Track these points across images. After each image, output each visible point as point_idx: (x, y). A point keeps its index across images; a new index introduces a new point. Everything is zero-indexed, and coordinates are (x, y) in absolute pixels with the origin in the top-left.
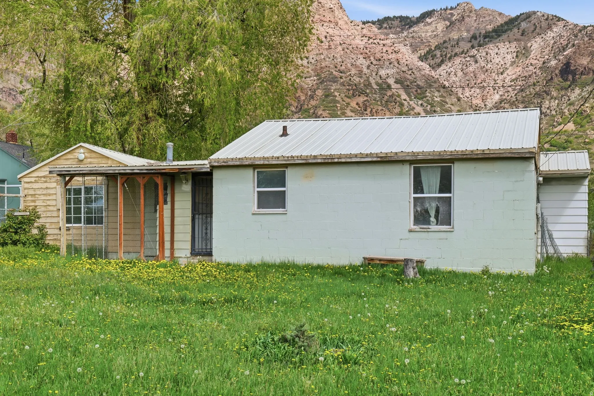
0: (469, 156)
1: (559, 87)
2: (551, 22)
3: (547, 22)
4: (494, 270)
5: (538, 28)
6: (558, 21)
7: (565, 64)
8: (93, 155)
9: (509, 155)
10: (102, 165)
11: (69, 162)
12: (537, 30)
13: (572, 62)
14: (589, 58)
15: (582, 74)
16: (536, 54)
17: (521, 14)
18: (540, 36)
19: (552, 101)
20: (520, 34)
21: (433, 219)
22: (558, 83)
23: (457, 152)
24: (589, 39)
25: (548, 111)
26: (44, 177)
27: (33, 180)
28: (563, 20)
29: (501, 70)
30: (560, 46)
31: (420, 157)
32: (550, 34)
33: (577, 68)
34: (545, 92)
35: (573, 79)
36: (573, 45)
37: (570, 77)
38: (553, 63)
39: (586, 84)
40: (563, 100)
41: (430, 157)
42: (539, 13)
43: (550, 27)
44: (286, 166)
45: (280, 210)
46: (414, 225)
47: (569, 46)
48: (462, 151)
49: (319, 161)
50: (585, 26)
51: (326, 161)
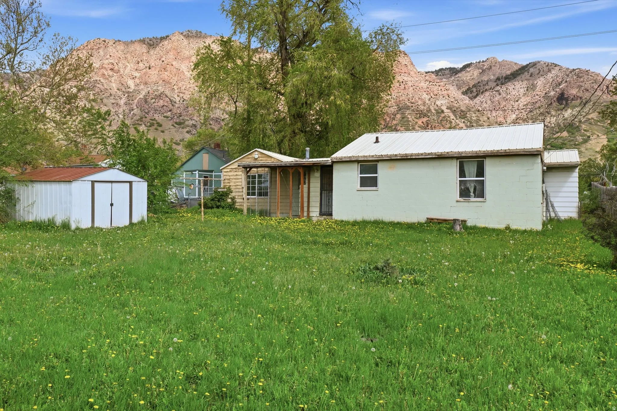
0: (496, 154)
1: (556, 109)
2: (550, 68)
3: (548, 67)
4: (514, 227)
5: (541, 71)
6: (556, 66)
7: (560, 94)
8: (263, 156)
9: (523, 153)
10: (268, 161)
11: (249, 160)
12: (541, 73)
13: (565, 92)
14: (577, 90)
15: (572, 100)
16: (541, 88)
17: (530, 63)
18: (543, 77)
19: (552, 117)
20: (529, 75)
21: (472, 194)
22: (556, 106)
23: (488, 151)
24: (577, 78)
25: (549, 125)
26: (235, 169)
27: (228, 170)
28: (559, 66)
29: (517, 99)
30: (557, 82)
31: (463, 155)
32: (550, 75)
33: (569, 96)
34: (547, 112)
35: (566, 103)
36: (566, 82)
37: (564, 102)
38: (552, 93)
39: (576, 106)
40: (559, 117)
41: (470, 155)
42: (542, 62)
43: (549, 71)
44: (378, 161)
45: (374, 188)
46: (460, 198)
47: (563, 82)
48: (491, 151)
49: (399, 158)
50: (574, 69)
51: (403, 158)
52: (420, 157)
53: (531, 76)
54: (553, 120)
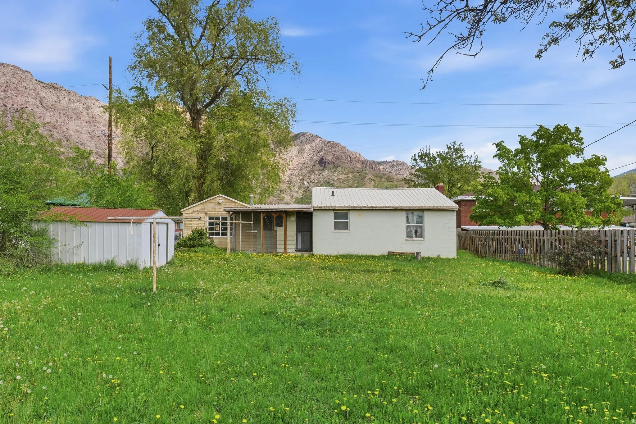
0: (432, 209)
1: (318, 169)
2: (314, 138)
3: (312, 138)
4: (442, 257)
6: (318, 137)
7: (321, 159)
8: (227, 201)
10: (233, 206)
11: (212, 204)
12: (308, 141)
13: (324, 158)
14: (332, 157)
15: (329, 164)
16: (308, 153)
18: (309, 144)
21: (414, 235)
22: (318, 167)
23: (427, 207)
24: (332, 148)
25: (314, 181)
26: (197, 211)
27: (190, 212)
30: (318, 150)
32: (314, 144)
33: (326, 161)
34: (312, 171)
35: (325, 166)
36: (325, 150)
37: (323, 165)
38: (315, 157)
39: (330, 169)
40: (320, 176)
42: (308, 133)
43: (314, 140)
44: (349, 210)
45: (346, 231)
46: (407, 237)
47: (323, 150)
52: (382, 209)
53: (301, 142)
54: (316, 177)
